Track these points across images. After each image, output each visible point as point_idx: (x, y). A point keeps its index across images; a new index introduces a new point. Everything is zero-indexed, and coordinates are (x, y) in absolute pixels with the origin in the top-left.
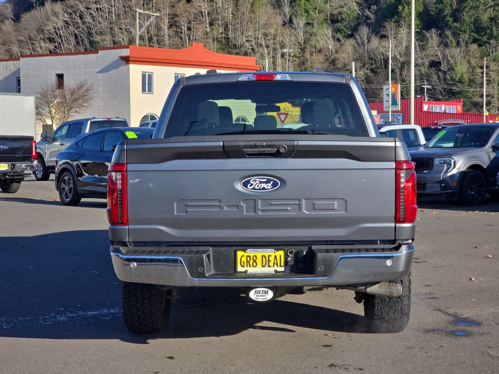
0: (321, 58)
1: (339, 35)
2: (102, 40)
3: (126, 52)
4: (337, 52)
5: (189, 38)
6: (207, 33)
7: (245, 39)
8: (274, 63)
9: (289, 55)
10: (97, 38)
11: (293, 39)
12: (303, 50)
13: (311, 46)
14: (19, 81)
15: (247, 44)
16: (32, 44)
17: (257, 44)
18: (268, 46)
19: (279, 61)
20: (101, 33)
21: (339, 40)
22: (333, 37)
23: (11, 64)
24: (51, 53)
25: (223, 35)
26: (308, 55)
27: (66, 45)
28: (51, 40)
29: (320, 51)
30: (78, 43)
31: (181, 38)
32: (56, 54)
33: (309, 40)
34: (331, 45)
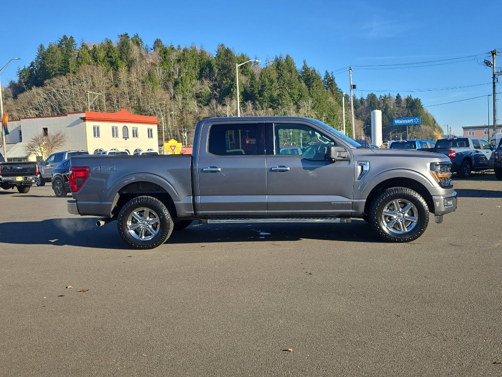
0: (192, 116)
1: (200, 104)
2: (67, 108)
3: (83, 115)
4: (200, 113)
5: (118, 107)
6: (128, 104)
7: (149, 107)
8: (166, 120)
9: (175, 115)
10: (65, 108)
11: (176, 106)
12: (182, 112)
13: (186, 110)
14: (21, 132)
15: (151, 110)
16: (25, 111)
17: (156, 109)
18: (162, 111)
19: (169, 118)
20: (67, 105)
21: (201, 107)
22: (198, 105)
23: (15, 123)
24: (37, 116)
25: (137, 105)
26: (184, 115)
27: (46, 112)
28: (37, 109)
29: (191, 113)
30: (53, 110)
31: (113, 107)
32: (40, 117)
33: (185, 107)
34: (197, 110)
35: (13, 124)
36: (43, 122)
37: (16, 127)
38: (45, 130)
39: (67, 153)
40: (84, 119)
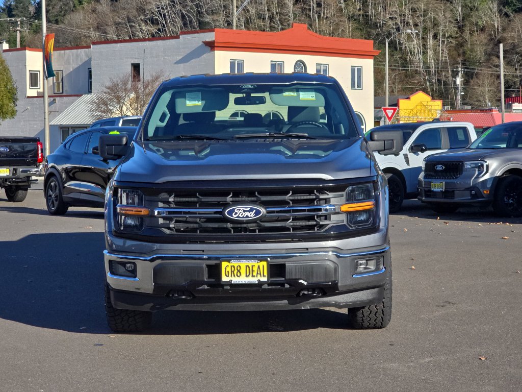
0: (483, 37)
1: (507, 10)
2: (214, 21)
3: (210, 37)
4: (504, 30)
5: (319, 17)
6: (341, 10)
7: (388, 16)
8: (424, 45)
9: (444, 36)
10: (208, 19)
11: (448, 15)
12: (461, 29)
13: (472, 24)
14: (90, 72)
15: (390, 22)
16: (131, 26)
17: (403, 22)
18: (416, 25)
19: (431, 43)
20: (213, 13)
21: (507, 15)
22: (500, 11)
23: (82, 52)
25: (361, 12)
26: (467, 35)
27: (171, 28)
28: (154, 22)
29: (482, 30)
30: (185, 24)
31: (309, 16)
33: (469, 16)
34: (497, 22)
35: (77, 56)
36: (128, 53)
37: (84, 61)
38: (136, 67)
39: (121, 120)
40: (211, 46)
